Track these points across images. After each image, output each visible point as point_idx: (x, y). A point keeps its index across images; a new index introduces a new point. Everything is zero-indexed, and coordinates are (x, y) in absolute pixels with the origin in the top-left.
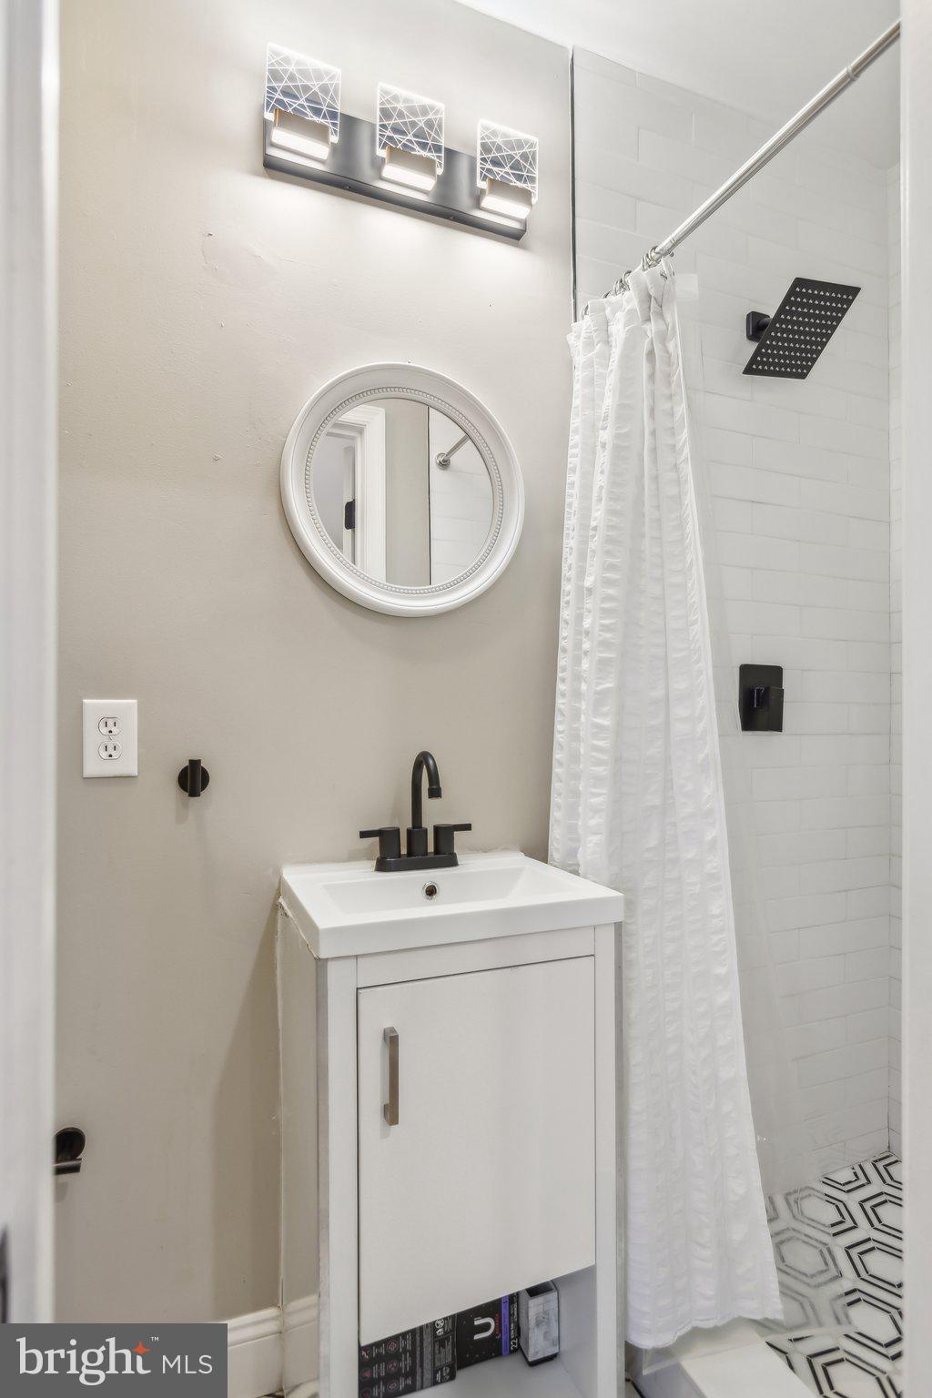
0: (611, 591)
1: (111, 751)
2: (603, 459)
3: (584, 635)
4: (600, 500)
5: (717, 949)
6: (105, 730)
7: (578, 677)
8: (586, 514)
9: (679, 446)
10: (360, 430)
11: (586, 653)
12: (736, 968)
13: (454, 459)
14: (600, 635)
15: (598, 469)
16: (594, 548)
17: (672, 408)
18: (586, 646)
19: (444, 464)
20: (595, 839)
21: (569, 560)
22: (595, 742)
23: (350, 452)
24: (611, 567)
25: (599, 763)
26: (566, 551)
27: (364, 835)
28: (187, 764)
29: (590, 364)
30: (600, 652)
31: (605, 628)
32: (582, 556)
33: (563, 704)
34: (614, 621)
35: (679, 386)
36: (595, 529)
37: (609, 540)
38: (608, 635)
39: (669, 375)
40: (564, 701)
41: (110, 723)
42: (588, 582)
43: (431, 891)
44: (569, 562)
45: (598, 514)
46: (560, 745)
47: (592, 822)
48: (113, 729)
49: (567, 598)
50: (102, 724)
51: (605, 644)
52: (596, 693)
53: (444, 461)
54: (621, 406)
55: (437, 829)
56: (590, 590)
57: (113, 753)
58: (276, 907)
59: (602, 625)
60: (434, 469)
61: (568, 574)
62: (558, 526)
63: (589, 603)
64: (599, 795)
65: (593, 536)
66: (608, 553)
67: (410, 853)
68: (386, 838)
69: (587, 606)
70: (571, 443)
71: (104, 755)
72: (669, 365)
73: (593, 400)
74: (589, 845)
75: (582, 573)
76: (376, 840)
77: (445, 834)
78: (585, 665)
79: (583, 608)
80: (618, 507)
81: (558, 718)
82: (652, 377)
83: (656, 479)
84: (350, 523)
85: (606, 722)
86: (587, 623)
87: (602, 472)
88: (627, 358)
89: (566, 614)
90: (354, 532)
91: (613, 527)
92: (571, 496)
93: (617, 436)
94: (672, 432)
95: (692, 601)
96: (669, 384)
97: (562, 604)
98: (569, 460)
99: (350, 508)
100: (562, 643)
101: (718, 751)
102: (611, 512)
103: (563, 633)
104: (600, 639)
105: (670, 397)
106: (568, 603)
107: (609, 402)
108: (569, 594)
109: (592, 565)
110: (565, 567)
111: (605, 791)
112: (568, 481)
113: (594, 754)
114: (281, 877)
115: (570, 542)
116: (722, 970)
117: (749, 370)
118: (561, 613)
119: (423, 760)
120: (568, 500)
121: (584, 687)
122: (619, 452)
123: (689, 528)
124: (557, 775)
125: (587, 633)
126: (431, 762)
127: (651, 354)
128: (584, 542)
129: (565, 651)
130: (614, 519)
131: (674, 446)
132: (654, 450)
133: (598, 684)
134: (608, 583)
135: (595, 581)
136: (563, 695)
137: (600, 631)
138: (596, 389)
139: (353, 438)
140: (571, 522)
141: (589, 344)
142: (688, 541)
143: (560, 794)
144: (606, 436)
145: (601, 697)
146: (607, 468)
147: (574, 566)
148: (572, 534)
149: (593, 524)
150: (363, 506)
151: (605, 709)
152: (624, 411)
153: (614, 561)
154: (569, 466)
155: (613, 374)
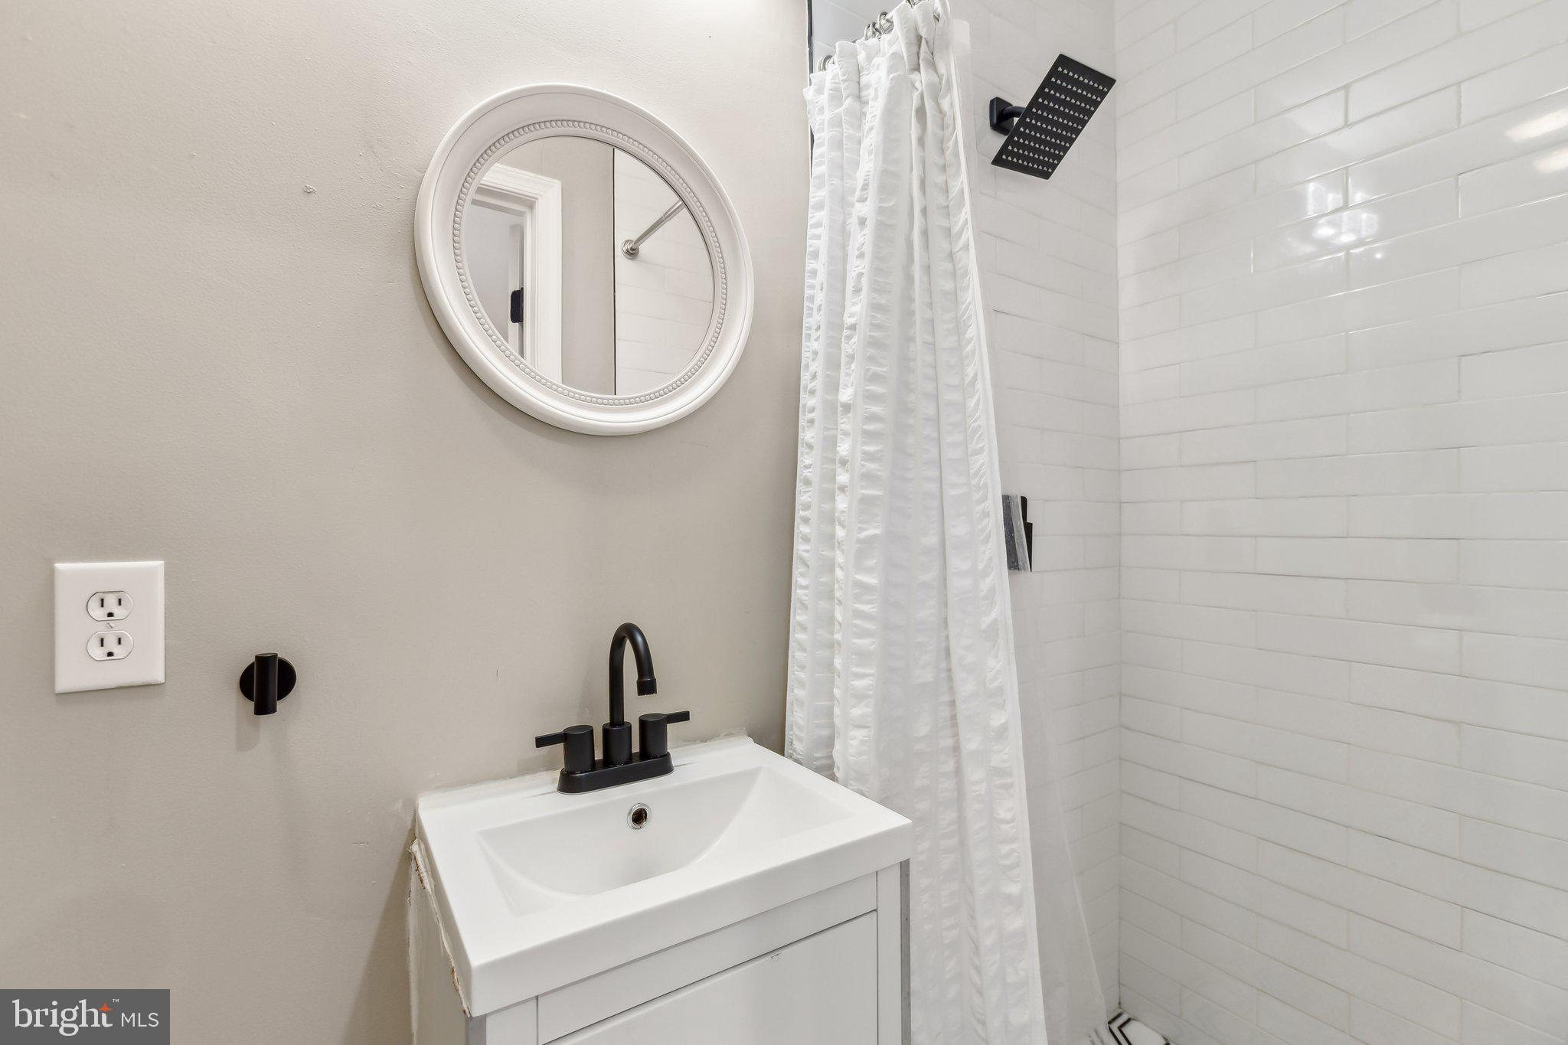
0: (875, 409)
1: (111, 645)
2: (862, 239)
3: (838, 465)
4: (857, 291)
5: (1007, 862)
6: (99, 613)
7: (830, 519)
8: (837, 308)
9: (955, 230)
10: (530, 204)
11: (842, 489)
12: (1031, 885)
13: (644, 248)
14: (863, 465)
15: (853, 251)
16: (850, 351)
17: (946, 182)
18: (843, 478)
19: (632, 253)
20: (860, 734)
21: (813, 369)
22: (857, 606)
23: (518, 233)
24: (875, 378)
25: (864, 633)
26: (806, 356)
27: (541, 742)
28: (253, 660)
29: (837, 122)
30: (863, 488)
31: (869, 457)
32: (833, 363)
33: (807, 551)
34: (879, 447)
35: (956, 155)
36: (853, 327)
37: (874, 343)
38: (872, 466)
39: (942, 142)
40: (808, 547)
41: (111, 602)
42: (845, 395)
43: (639, 817)
44: (812, 369)
45: (856, 309)
46: (801, 602)
47: (857, 712)
48: (116, 610)
49: (810, 416)
50: (95, 603)
51: (869, 478)
52: (859, 541)
53: (632, 249)
54: (885, 172)
55: (643, 723)
56: (847, 408)
57: (115, 649)
58: (408, 857)
59: (865, 453)
60: (621, 259)
61: (810, 386)
62: (796, 326)
63: (845, 424)
64: (864, 676)
65: (849, 338)
66: (871, 359)
67: (608, 761)
68: (573, 741)
69: (843, 426)
70: (811, 222)
71: (99, 653)
72: (943, 129)
73: (842, 167)
74: (851, 742)
75: (833, 386)
76: (560, 747)
77: (654, 728)
78: (842, 503)
79: (837, 429)
80: (883, 302)
81: (797, 569)
82: (921, 141)
83: (927, 269)
84: (517, 315)
85: (871, 580)
86: (844, 448)
87: (861, 256)
88: (890, 113)
89: (807, 435)
90: (522, 326)
91: (877, 327)
92: (813, 287)
93: (881, 211)
94: (946, 212)
95: (976, 425)
96: (943, 151)
97: (802, 423)
98: (809, 242)
99: (517, 298)
100: (802, 473)
101: (1009, 613)
102: (875, 307)
103: (805, 459)
104: (864, 470)
105: (944, 168)
106: (811, 421)
107: (868, 166)
108: (813, 410)
109: (848, 375)
110: (805, 377)
111: (872, 671)
112: (807, 268)
113: (857, 622)
114: (415, 813)
115: (813, 346)
116: (1013, 889)
117: (998, 161)
118: (801, 434)
119: (627, 633)
120: (808, 292)
121: (840, 533)
122: (883, 232)
123: (971, 333)
124: (799, 644)
125: (844, 462)
126: (639, 639)
127: (921, 112)
128: (834, 344)
129: (808, 482)
130: (879, 316)
131: (948, 230)
132: (925, 233)
133: (861, 530)
134: (871, 398)
135: (855, 394)
136: (806, 539)
137: (862, 460)
138: (846, 154)
139: (521, 214)
140: (814, 320)
141: (836, 97)
142: (970, 348)
143: (802, 667)
144: (866, 209)
145: (866, 546)
146: (868, 249)
147: (820, 375)
148: (814, 335)
149: (849, 321)
150: (533, 299)
151: (871, 563)
152: (888, 182)
153: (878, 369)
154: (809, 249)
155: (874, 132)
